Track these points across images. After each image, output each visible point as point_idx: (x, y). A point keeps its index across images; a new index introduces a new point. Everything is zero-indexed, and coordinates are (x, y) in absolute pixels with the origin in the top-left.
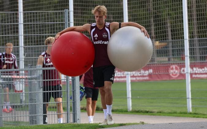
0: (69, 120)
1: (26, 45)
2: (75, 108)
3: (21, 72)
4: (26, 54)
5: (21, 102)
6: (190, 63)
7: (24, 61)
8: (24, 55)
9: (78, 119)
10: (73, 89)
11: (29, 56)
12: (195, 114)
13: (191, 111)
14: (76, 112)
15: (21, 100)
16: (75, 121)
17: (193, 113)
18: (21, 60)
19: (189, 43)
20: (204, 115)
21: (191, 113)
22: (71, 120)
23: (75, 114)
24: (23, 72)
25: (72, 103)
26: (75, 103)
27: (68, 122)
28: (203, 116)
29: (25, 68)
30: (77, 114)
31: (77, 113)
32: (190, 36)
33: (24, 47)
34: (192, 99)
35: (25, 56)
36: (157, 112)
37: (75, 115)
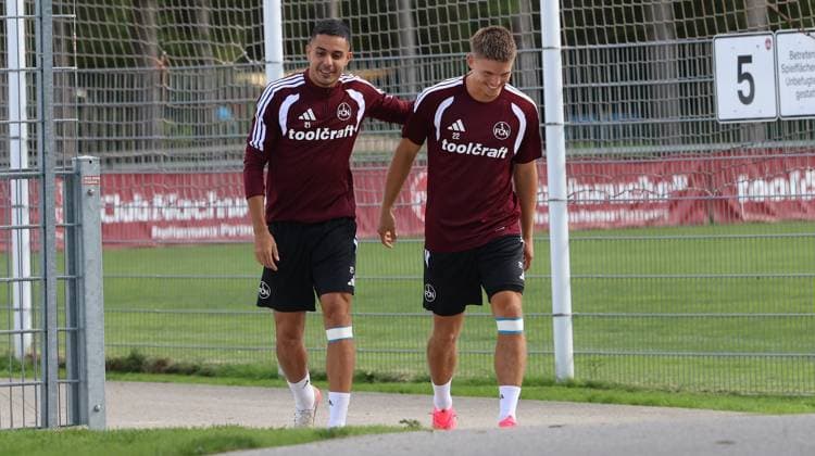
0: (52, 416)
2: (82, 360)
6: (568, 156)
9: (96, 410)
10: (73, 270)
12: (591, 385)
13: (571, 372)
14: (86, 376)
16: (83, 417)
17: (578, 380)
19: (564, 63)
20: (632, 390)
21: (570, 384)
22: (63, 416)
23: (82, 385)
25: (69, 336)
26: (81, 334)
27: (46, 424)
28: (630, 396)
30: (90, 386)
31: (91, 379)
32: (569, 33)
34: (574, 317)
36: (412, 377)
37: (82, 391)
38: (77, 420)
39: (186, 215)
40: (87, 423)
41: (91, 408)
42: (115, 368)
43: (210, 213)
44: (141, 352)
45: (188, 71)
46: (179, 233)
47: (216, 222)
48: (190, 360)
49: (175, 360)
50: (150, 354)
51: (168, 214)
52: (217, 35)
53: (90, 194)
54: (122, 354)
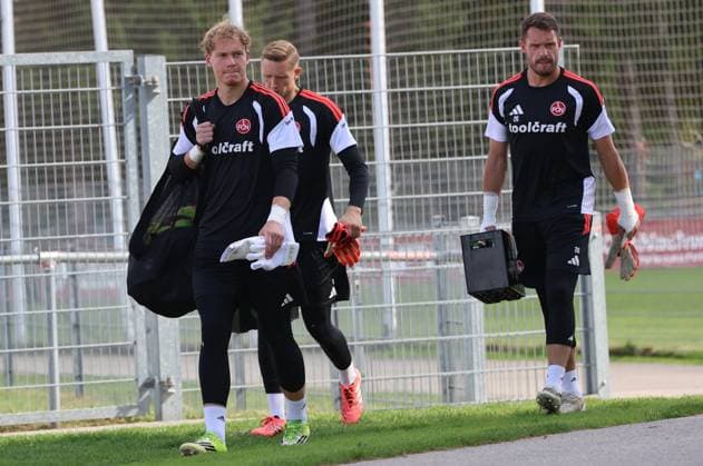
1: (396, 159)
3: (383, 241)
4: (396, 185)
5: (386, 332)
7: (393, 208)
8: (392, 187)
9: (603, 384)
10: (584, 290)
11: (409, 190)
14: (595, 360)
15: (386, 327)
16: (594, 389)
18: (382, 204)
24: (391, 241)
29: (395, 229)
30: (598, 367)
31: (599, 363)
33: (391, 165)
35: (396, 190)
37: (593, 370)
38: (590, 390)
39: (662, 248)
40: (597, 392)
41: (600, 383)
42: (616, 354)
43: (679, 247)
44: (634, 343)
45: (660, 151)
46: (657, 260)
47: (683, 252)
48: (668, 347)
49: (657, 348)
50: (640, 345)
51: (650, 247)
52: (680, 126)
53: (594, 237)
54: (620, 344)
